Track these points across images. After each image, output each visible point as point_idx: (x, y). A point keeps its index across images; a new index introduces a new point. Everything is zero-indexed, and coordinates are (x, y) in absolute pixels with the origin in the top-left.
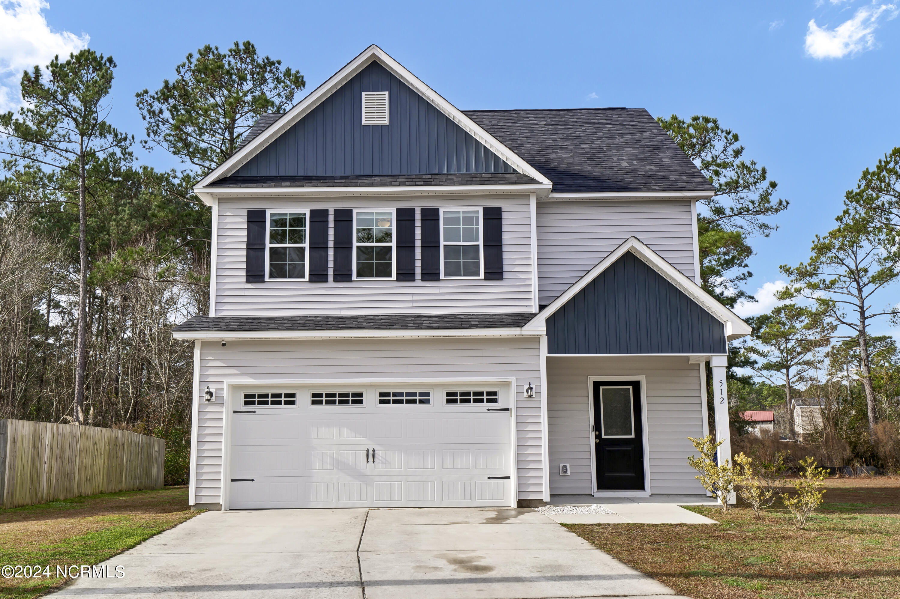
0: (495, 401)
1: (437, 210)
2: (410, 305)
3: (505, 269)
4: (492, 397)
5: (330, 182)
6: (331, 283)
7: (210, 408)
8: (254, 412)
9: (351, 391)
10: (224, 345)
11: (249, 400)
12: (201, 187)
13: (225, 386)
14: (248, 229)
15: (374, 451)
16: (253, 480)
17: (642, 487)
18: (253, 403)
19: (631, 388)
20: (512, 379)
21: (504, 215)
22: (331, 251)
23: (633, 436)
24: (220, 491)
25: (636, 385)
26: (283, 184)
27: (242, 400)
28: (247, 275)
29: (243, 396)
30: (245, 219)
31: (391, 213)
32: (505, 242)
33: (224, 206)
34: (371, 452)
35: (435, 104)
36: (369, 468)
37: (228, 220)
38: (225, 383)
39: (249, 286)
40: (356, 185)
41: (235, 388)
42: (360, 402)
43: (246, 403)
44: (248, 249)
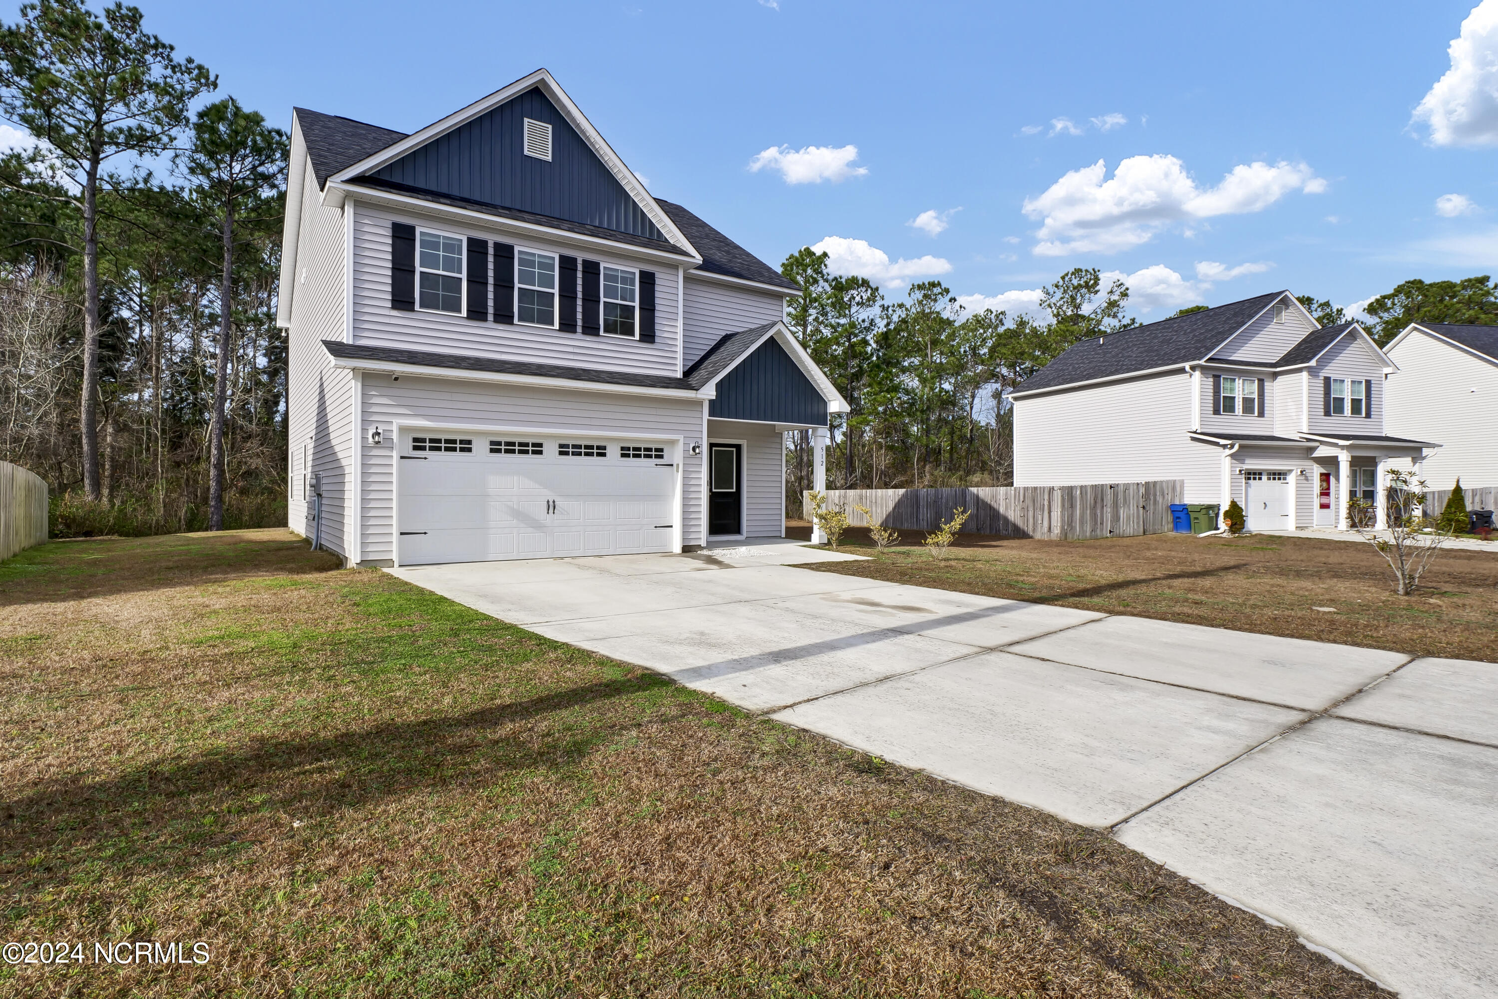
0: (661, 457)
1: (598, 264)
2: (571, 357)
3: (657, 333)
4: (659, 453)
5: (477, 207)
6: (490, 324)
7: (375, 452)
8: (425, 458)
9: (531, 441)
10: (396, 379)
11: (419, 444)
12: (339, 180)
13: (395, 428)
14: (394, 245)
15: (554, 502)
16: (425, 533)
17: (738, 531)
18: (423, 448)
19: (734, 449)
20: (680, 437)
21: (657, 281)
22: (491, 288)
23: (734, 490)
24: (392, 546)
25: (738, 447)
26: (442, 200)
27: (411, 444)
28: (394, 301)
29: (411, 440)
30: (389, 233)
31: (553, 258)
32: (657, 307)
33: (361, 211)
34: (551, 503)
35: (599, 152)
36: (548, 519)
37: (366, 229)
38: (394, 424)
39: (395, 313)
40: (525, 221)
41: (403, 430)
42: (540, 452)
43: (416, 448)
44: (394, 269)
